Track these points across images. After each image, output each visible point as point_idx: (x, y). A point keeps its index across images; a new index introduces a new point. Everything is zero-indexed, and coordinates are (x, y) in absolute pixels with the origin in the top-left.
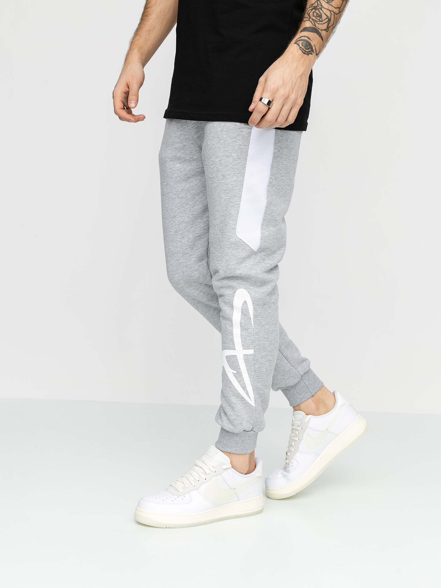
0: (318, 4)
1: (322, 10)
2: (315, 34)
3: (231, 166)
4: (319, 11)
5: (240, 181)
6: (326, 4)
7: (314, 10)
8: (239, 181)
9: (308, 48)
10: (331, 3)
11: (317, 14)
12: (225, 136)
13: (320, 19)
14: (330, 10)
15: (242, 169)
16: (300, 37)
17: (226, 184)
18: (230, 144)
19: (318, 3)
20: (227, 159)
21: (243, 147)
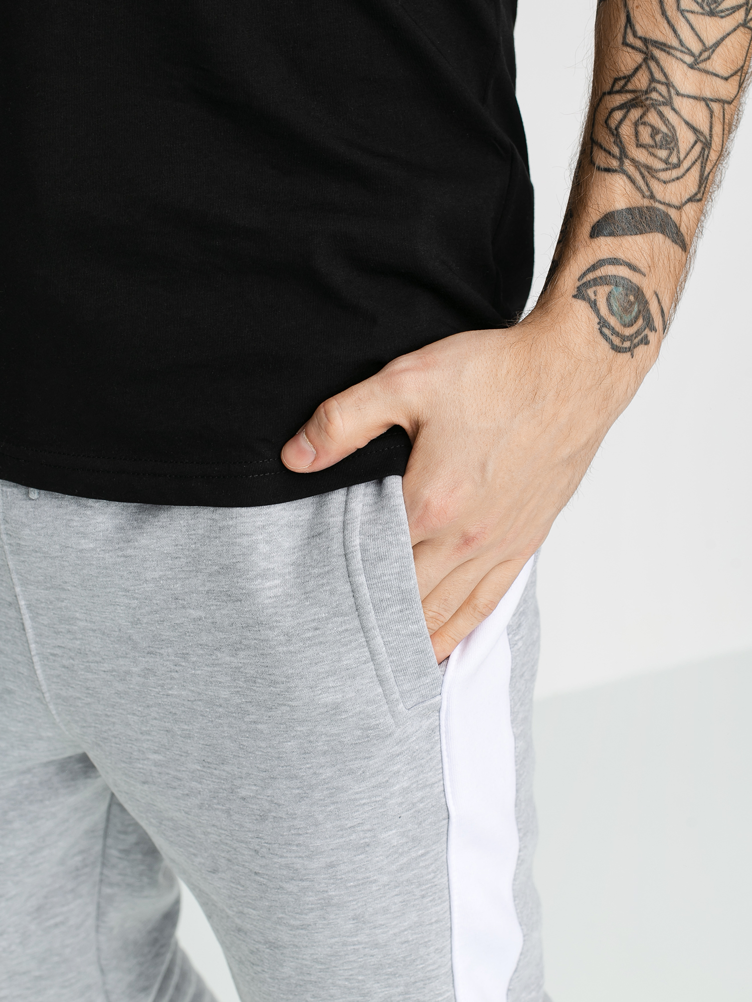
0: (652, 79)
1: (674, 109)
2: (658, 239)
3: (385, 879)
4: (661, 115)
5: (436, 922)
6: (691, 73)
7: (635, 114)
8: (432, 924)
9: (634, 314)
10: (707, 66)
11: (655, 131)
12: (328, 773)
13: (669, 156)
14: (704, 100)
15: (434, 877)
16: (594, 268)
17: (376, 946)
18: (361, 799)
19: (651, 73)
20: (362, 856)
21: (420, 794)
